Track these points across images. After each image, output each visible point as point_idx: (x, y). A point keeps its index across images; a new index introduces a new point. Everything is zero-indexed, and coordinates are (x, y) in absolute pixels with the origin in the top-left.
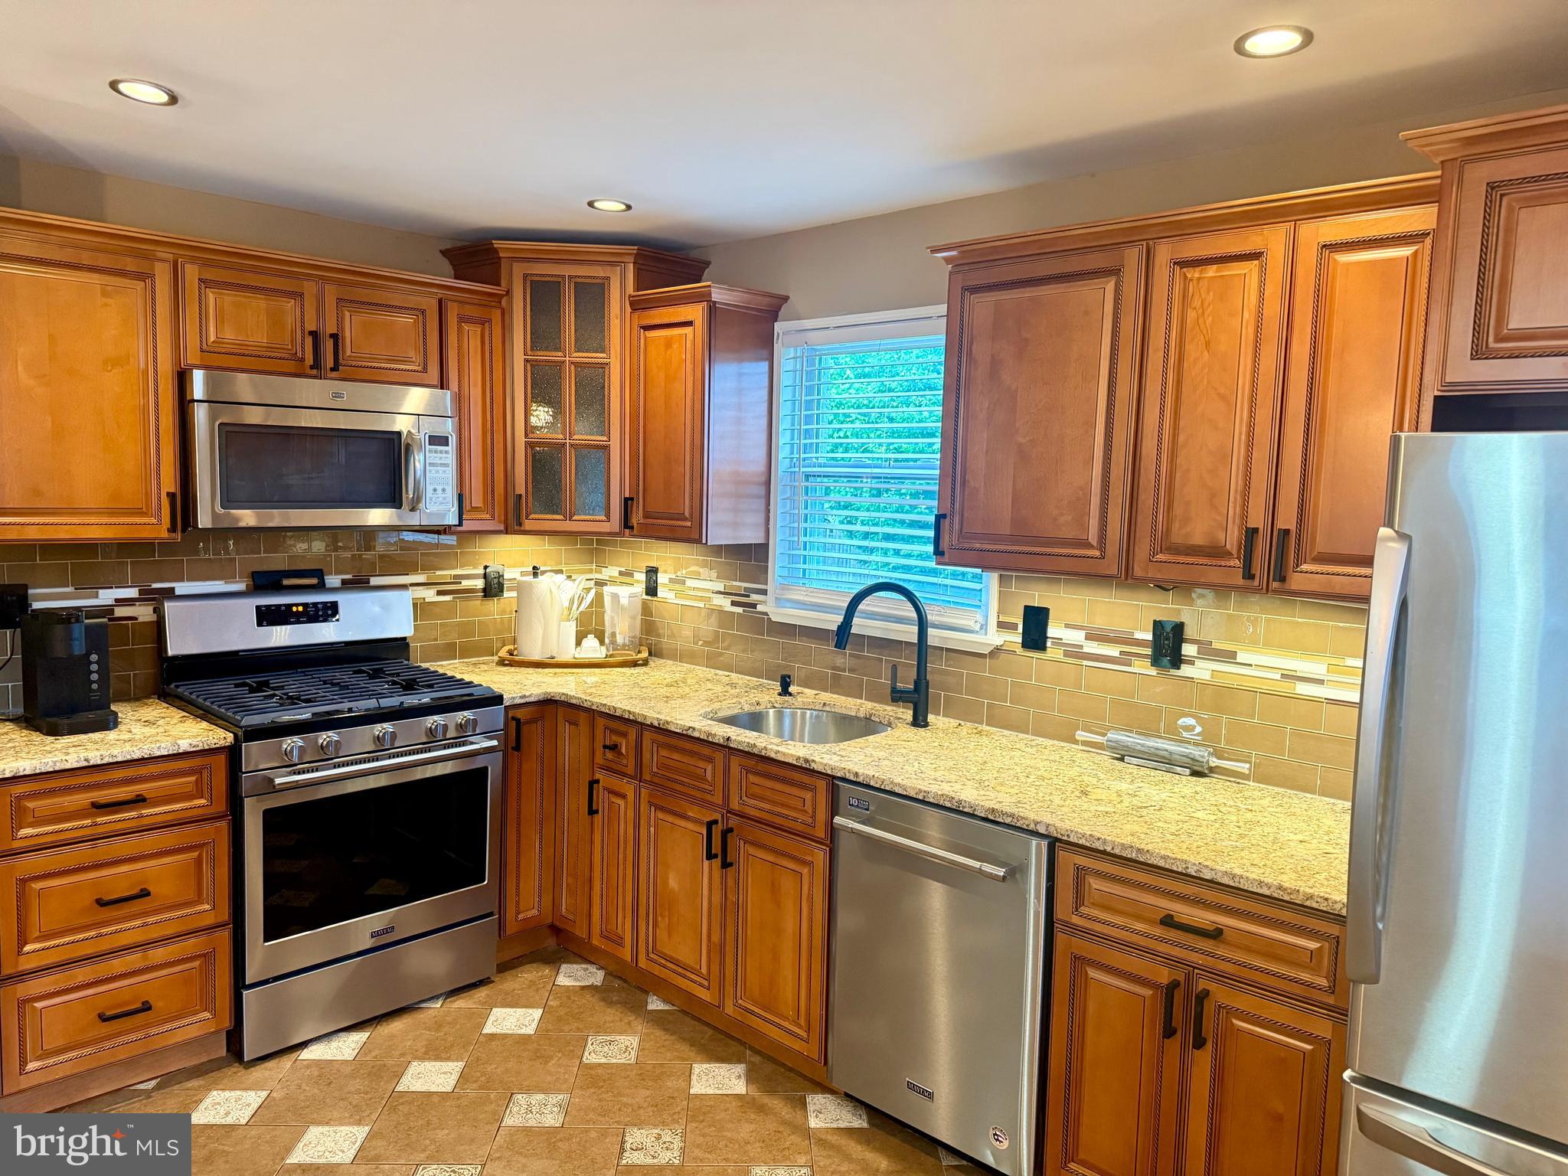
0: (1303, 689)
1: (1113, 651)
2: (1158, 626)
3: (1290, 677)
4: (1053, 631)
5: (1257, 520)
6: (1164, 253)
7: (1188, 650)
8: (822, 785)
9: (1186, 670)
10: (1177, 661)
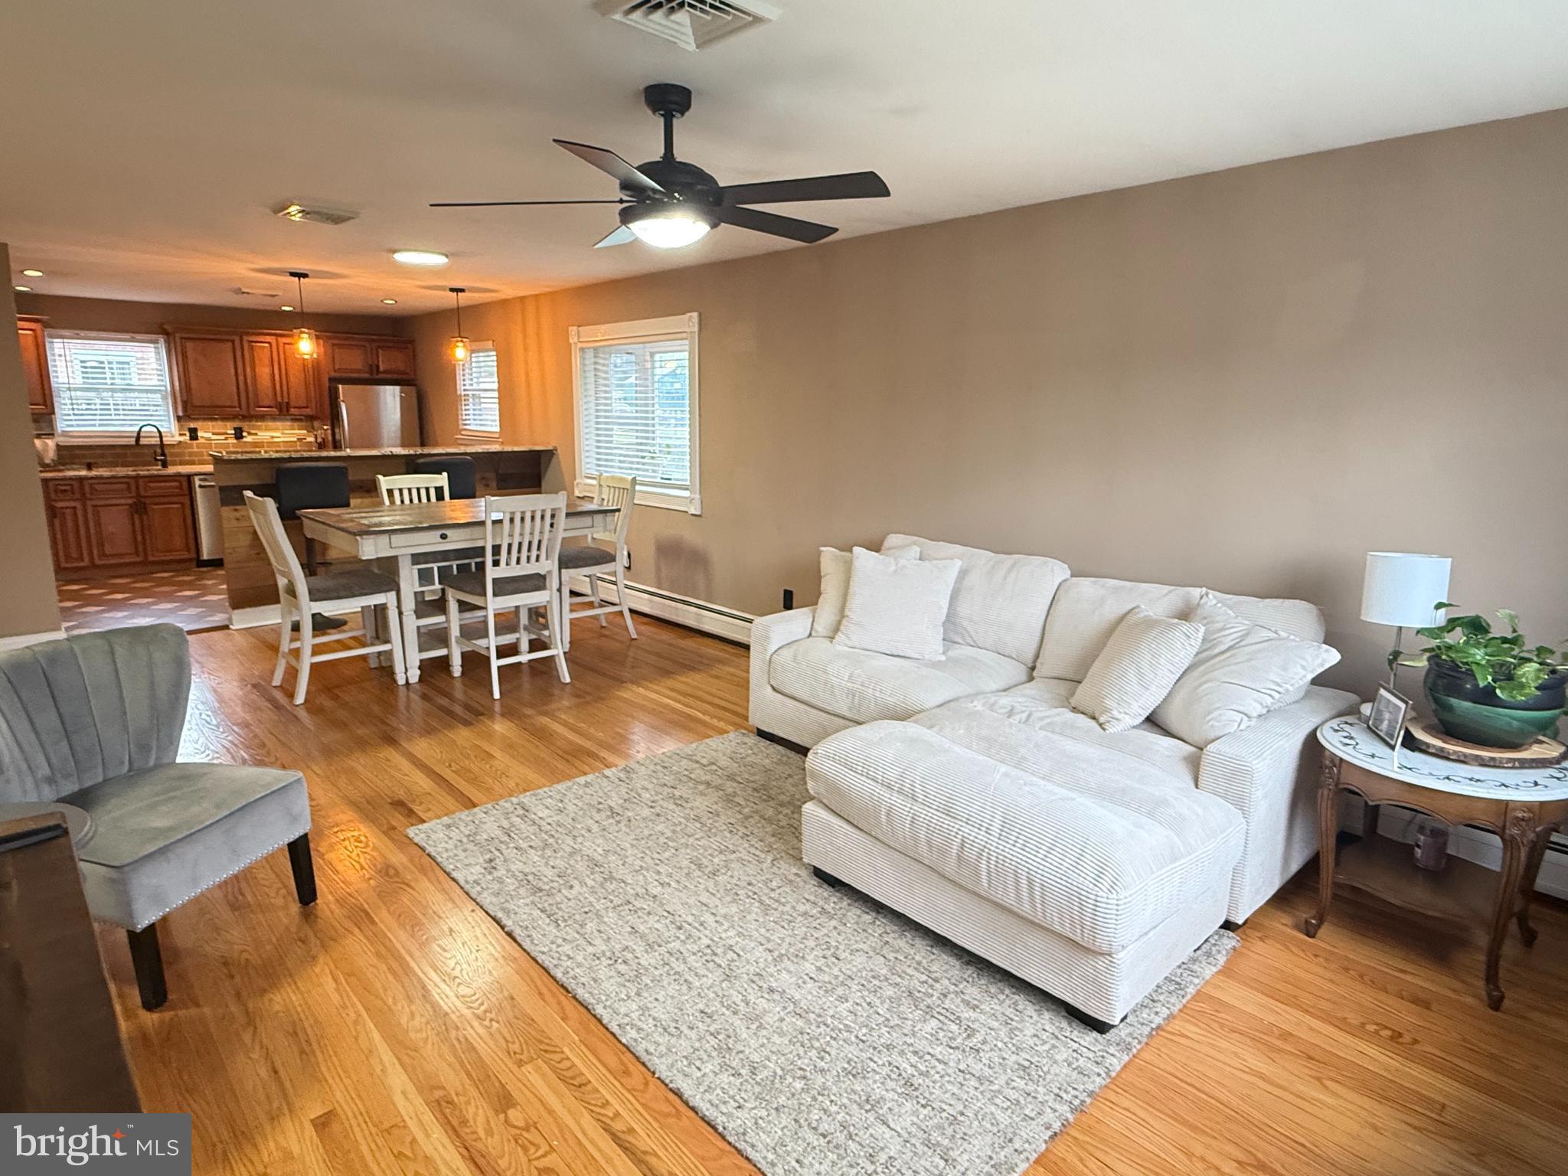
0: (276, 440)
1: (223, 437)
2: (235, 429)
3: (273, 437)
4: (200, 434)
5: (279, 399)
6: (245, 338)
7: (244, 434)
8: (186, 479)
9: (245, 440)
10: (242, 437)
